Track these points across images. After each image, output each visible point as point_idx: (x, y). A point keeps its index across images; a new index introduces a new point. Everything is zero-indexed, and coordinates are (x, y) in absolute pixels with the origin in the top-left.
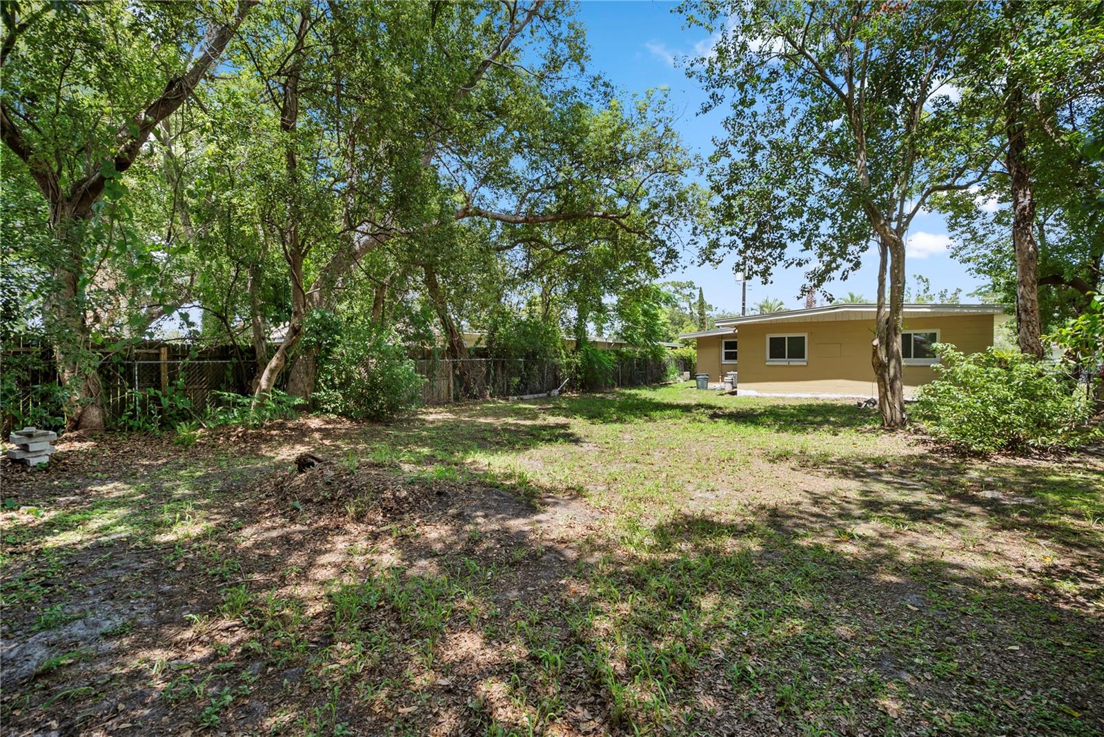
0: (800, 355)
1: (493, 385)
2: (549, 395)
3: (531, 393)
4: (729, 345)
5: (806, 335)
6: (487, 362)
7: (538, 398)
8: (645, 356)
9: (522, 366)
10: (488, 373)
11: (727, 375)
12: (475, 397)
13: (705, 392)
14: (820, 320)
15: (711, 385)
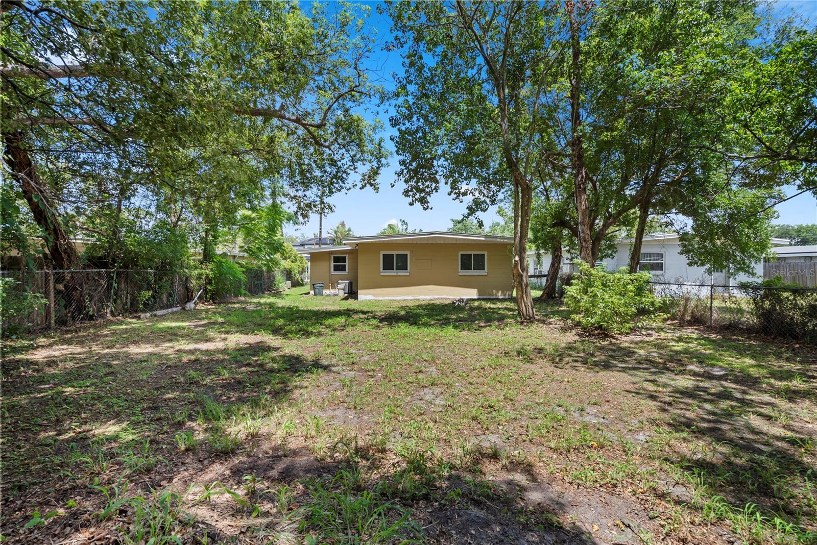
0: (404, 267)
1: (115, 301)
2: (184, 309)
3: (162, 308)
4: (337, 260)
5: (408, 253)
6: (108, 274)
7: (173, 313)
8: (260, 267)
9: (152, 278)
10: (110, 286)
11: (338, 284)
12: (91, 318)
13: (322, 297)
14: (418, 242)
15: (326, 292)
